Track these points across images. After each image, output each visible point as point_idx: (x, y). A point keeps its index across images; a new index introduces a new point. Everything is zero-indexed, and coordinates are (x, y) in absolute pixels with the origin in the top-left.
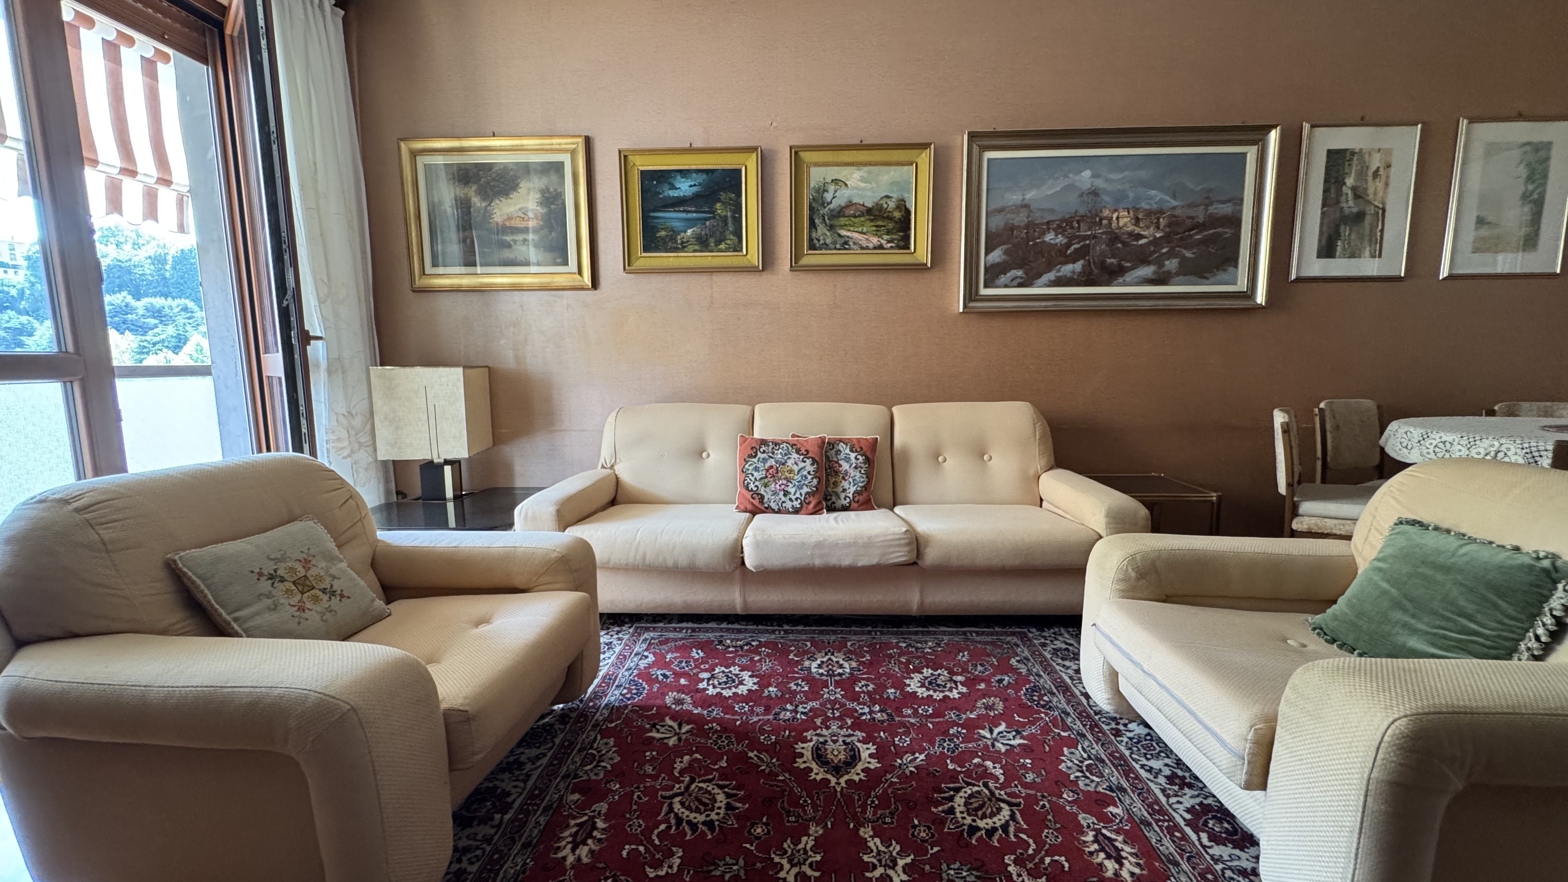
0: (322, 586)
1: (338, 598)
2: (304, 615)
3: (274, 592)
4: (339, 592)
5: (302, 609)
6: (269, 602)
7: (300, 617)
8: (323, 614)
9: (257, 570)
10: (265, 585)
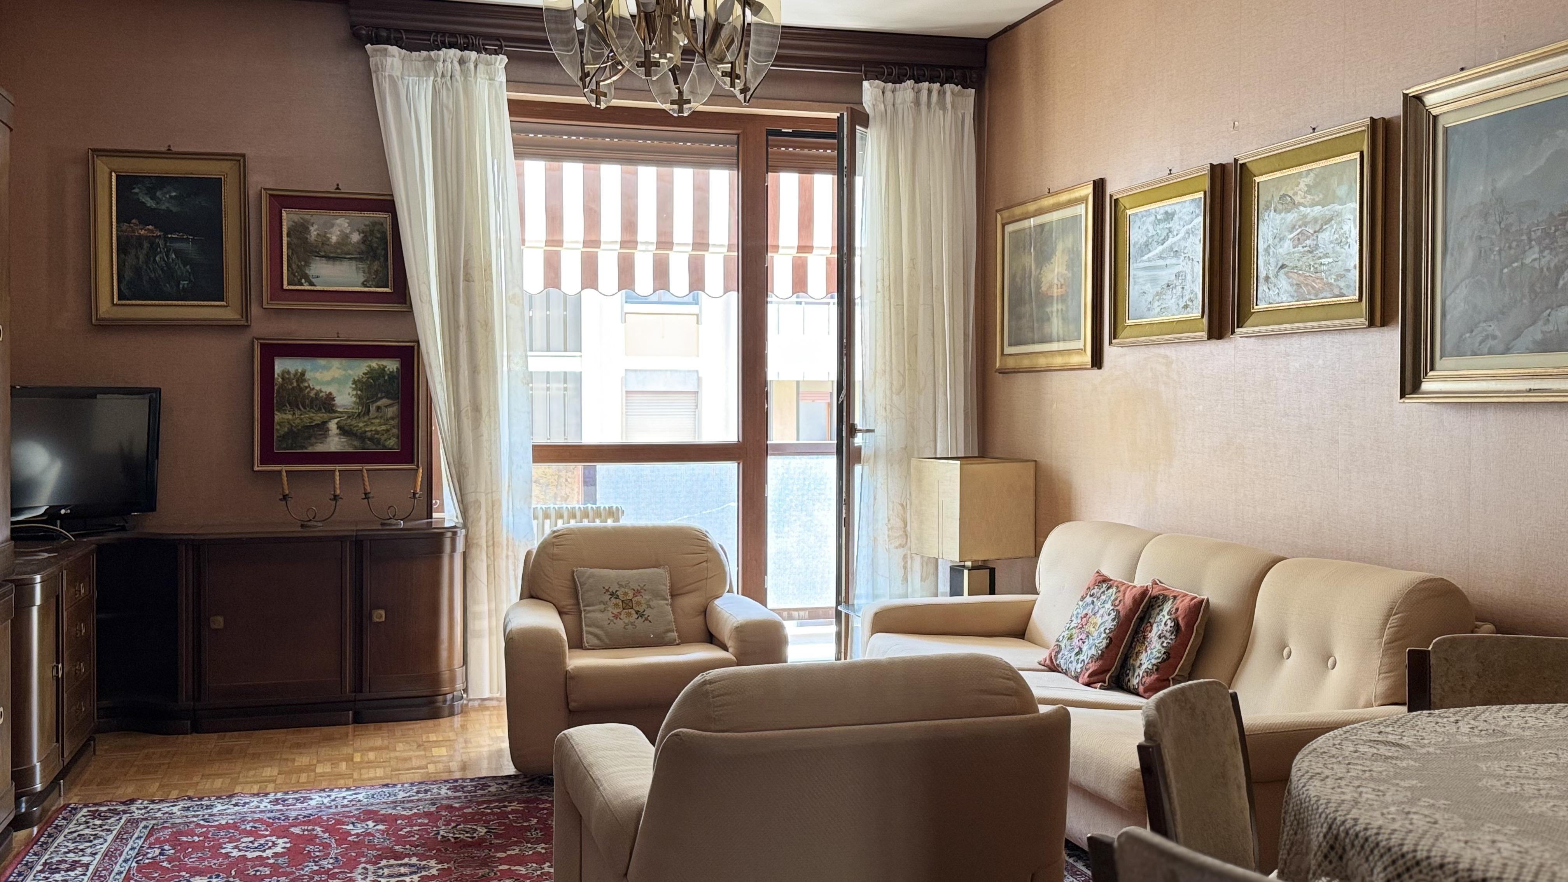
0: (637, 609)
1: (644, 619)
2: (615, 621)
3: (608, 603)
4: (646, 616)
5: (616, 617)
6: (602, 606)
7: (612, 621)
8: (627, 625)
9: (607, 588)
10: (607, 597)
